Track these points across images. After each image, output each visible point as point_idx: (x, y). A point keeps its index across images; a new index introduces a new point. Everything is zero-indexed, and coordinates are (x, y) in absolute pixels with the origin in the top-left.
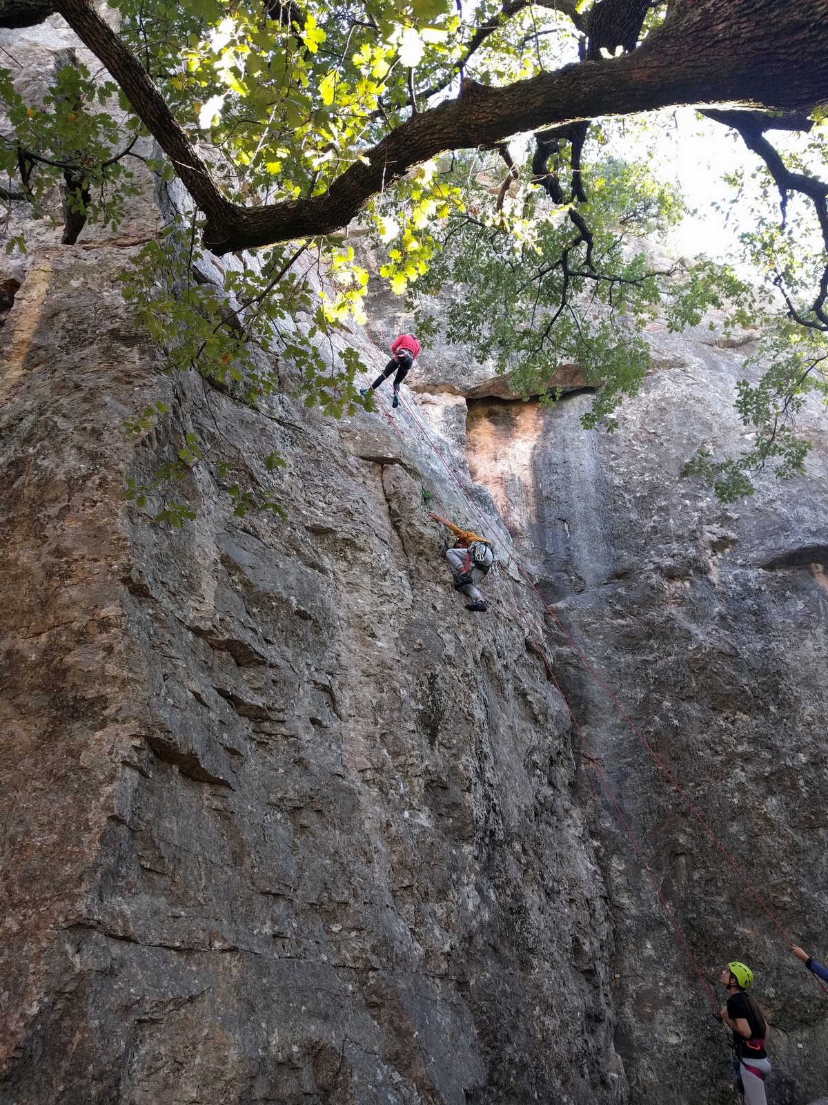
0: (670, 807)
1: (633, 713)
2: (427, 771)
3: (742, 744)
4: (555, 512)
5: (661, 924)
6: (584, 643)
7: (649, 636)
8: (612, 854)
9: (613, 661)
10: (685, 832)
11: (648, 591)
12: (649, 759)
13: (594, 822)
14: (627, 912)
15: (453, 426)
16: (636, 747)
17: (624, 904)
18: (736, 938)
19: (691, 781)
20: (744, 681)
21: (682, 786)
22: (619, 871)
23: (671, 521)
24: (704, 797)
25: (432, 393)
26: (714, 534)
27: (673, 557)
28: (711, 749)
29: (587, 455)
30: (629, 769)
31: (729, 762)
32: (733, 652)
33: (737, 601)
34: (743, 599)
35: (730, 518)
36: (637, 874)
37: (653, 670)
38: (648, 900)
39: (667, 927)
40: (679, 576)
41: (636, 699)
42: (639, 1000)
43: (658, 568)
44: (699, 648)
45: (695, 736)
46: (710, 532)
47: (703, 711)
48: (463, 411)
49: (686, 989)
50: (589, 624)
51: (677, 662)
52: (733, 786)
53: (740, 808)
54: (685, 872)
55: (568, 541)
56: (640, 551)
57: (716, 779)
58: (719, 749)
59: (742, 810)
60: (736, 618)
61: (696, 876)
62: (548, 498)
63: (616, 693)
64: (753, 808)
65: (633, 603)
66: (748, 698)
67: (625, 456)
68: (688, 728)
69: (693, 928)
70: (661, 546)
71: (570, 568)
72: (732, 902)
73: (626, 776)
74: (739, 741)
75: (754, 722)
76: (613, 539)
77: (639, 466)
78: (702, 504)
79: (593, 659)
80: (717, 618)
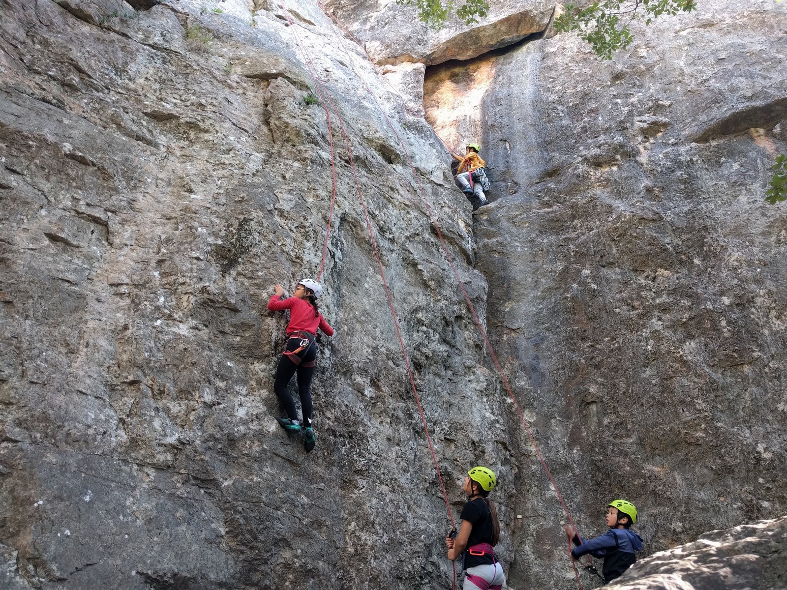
0: (583, 361)
1: (553, 284)
2: (204, 290)
3: (661, 297)
4: (499, 135)
5: (567, 467)
6: (511, 233)
7: (573, 217)
8: (524, 408)
9: (536, 243)
10: (597, 383)
11: (574, 180)
12: (566, 322)
13: (510, 382)
14: (534, 459)
15: (410, 86)
16: (553, 312)
17: (531, 452)
18: (644, 476)
19: (606, 336)
20: (667, 240)
21: (597, 341)
22: (529, 422)
23: (600, 118)
24: (619, 349)
25: (393, 64)
26: (645, 121)
27: (599, 147)
28: (628, 305)
29: (528, 85)
30: (547, 334)
31: (646, 314)
32: (656, 217)
33: (666, 174)
34: (673, 171)
35: (663, 106)
36: (547, 425)
37: (574, 245)
38: (556, 447)
39: (572, 469)
40: (605, 162)
41: (556, 272)
42: (539, 538)
43: (585, 160)
44: (619, 218)
45: (612, 296)
46: (641, 121)
47: (623, 273)
48: (420, 73)
49: (588, 527)
50: (516, 216)
51: (598, 235)
52: (648, 334)
53: (654, 353)
54: (595, 419)
55: (508, 156)
56: (571, 149)
57: (632, 331)
58: (636, 303)
59: (656, 356)
60: (663, 189)
61: (606, 421)
62: (492, 126)
63: (537, 270)
64: (669, 352)
65: (560, 193)
66: (670, 255)
67: (563, 77)
68: (606, 290)
69: (599, 469)
70: (589, 141)
71: (507, 176)
72: (641, 442)
73: (543, 339)
74: (658, 294)
75: (676, 275)
76: (546, 145)
77: (573, 81)
78: (634, 99)
79: (518, 244)
80: (644, 192)
